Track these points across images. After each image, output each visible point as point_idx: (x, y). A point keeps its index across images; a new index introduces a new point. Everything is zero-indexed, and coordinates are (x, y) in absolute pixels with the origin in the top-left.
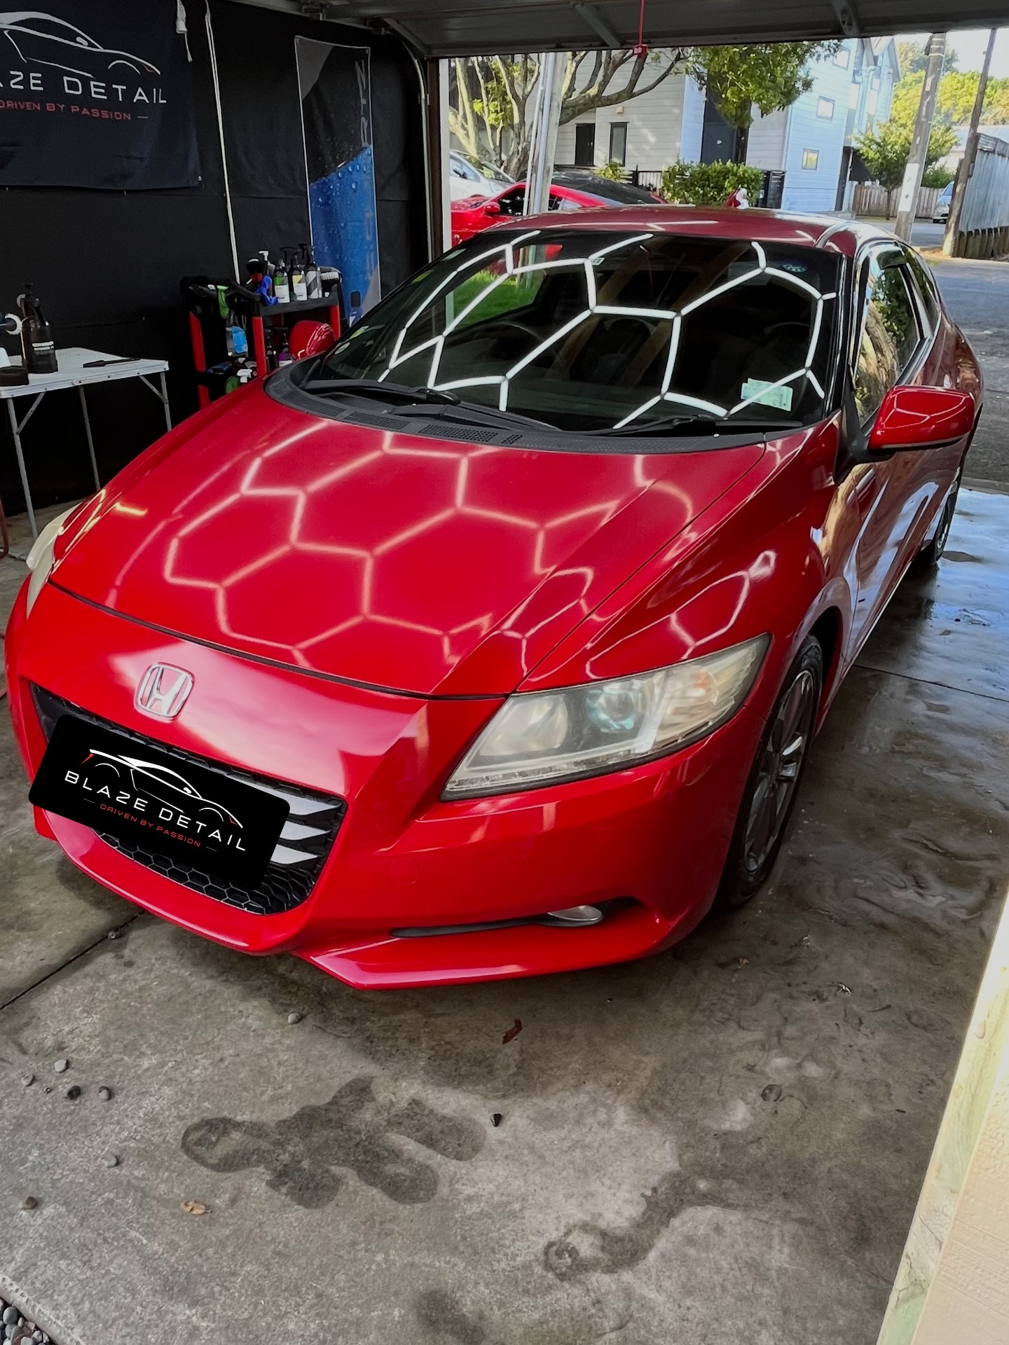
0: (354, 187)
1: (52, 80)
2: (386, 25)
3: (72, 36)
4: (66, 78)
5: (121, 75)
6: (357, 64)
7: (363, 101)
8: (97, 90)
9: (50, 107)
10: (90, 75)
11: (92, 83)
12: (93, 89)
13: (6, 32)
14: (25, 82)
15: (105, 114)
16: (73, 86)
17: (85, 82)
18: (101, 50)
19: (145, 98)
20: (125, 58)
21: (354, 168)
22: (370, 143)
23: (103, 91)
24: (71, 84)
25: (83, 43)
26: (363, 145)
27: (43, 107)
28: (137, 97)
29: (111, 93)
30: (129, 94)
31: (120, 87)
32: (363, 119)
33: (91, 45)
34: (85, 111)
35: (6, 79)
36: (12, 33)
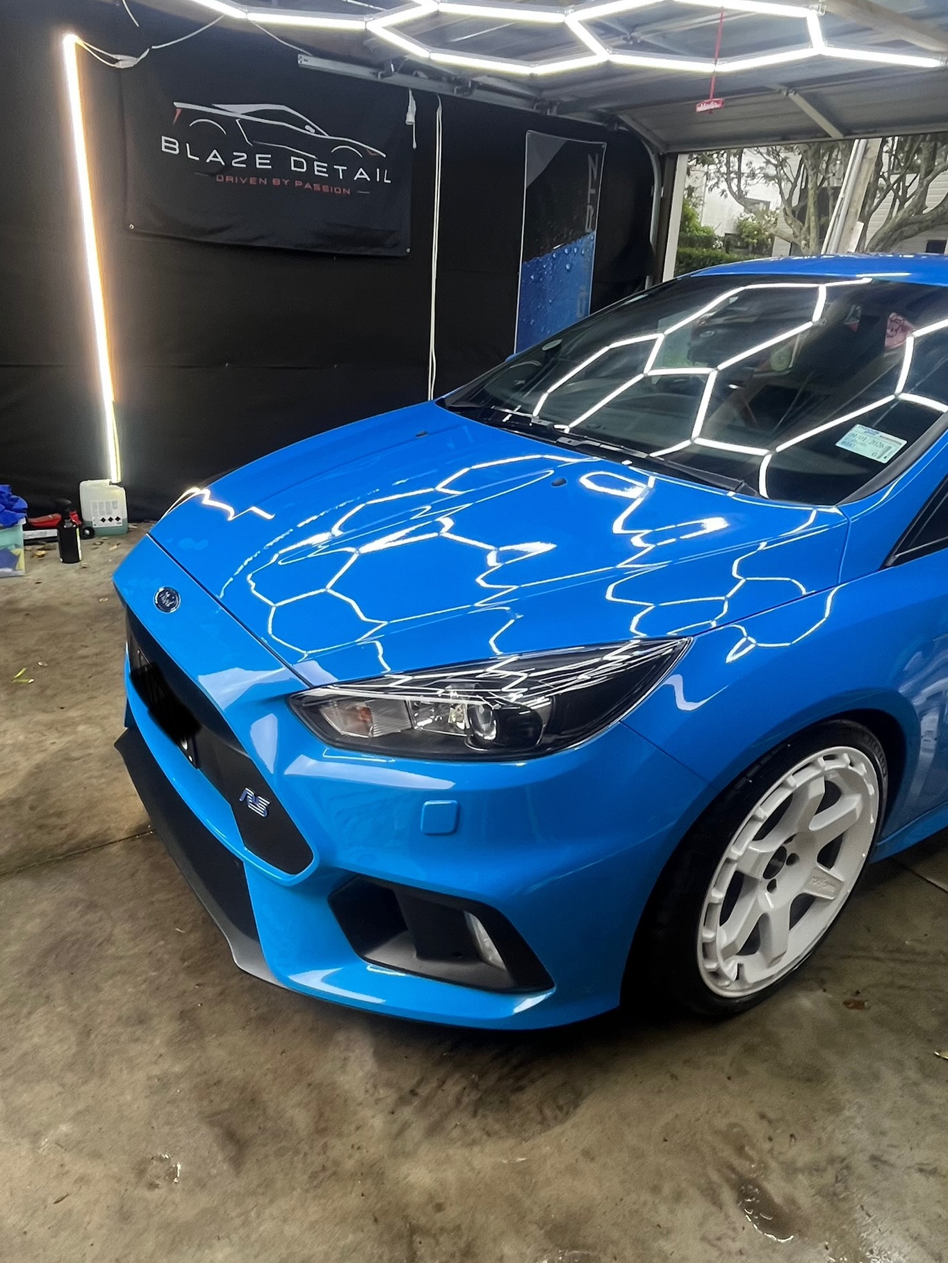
0: (568, 267)
1: (280, 160)
2: (621, 122)
3: (302, 124)
4: (293, 158)
5: (343, 157)
6: (589, 158)
7: (591, 191)
8: (319, 169)
9: (276, 182)
10: (314, 157)
11: (316, 163)
12: (316, 168)
13: (237, 121)
14: (250, 161)
15: (326, 188)
16: (298, 165)
17: (310, 163)
18: (327, 137)
19: (366, 176)
20: (350, 144)
21: (570, 250)
22: (593, 230)
23: (325, 170)
24: (296, 163)
25: (310, 130)
26: (586, 230)
27: (270, 182)
28: (358, 176)
29: (330, 170)
30: (350, 173)
31: (341, 168)
32: (589, 207)
33: (317, 132)
34: (308, 186)
35: (228, 158)
36: (242, 121)
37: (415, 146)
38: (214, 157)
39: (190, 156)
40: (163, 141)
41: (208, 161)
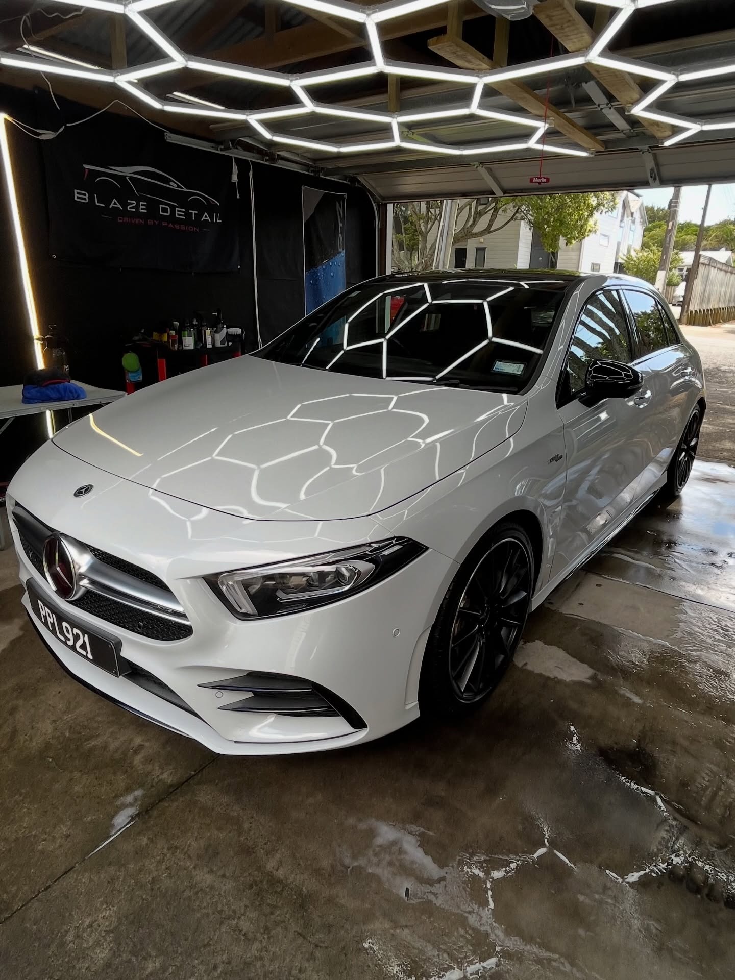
0: (332, 274)
1: (153, 206)
2: (359, 182)
3: (167, 181)
4: (161, 206)
5: (196, 204)
6: (337, 203)
7: (341, 225)
8: (179, 213)
9: (150, 222)
10: (176, 204)
11: (177, 209)
12: (177, 213)
13: (127, 178)
14: (137, 207)
15: (183, 228)
16: (165, 210)
17: (173, 208)
18: (185, 190)
19: (208, 218)
20: (199, 195)
21: (332, 263)
22: (343, 249)
23: (183, 214)
24: (163, 209)
25: (173, 185)
26: (340, 250)
27: (146, 222)
28: (204, 218)
29: (188, 215)
30: (199, 216)
31: (193, 212)
32: (340, 235)
33: (178, 186)
34: (171, 225)
35: (125, 205)
36: (131, 178)
37: (238, 197)
38: (115, 204)
39: (97, 204)
40: (75, 193)
41: (111, 207)
